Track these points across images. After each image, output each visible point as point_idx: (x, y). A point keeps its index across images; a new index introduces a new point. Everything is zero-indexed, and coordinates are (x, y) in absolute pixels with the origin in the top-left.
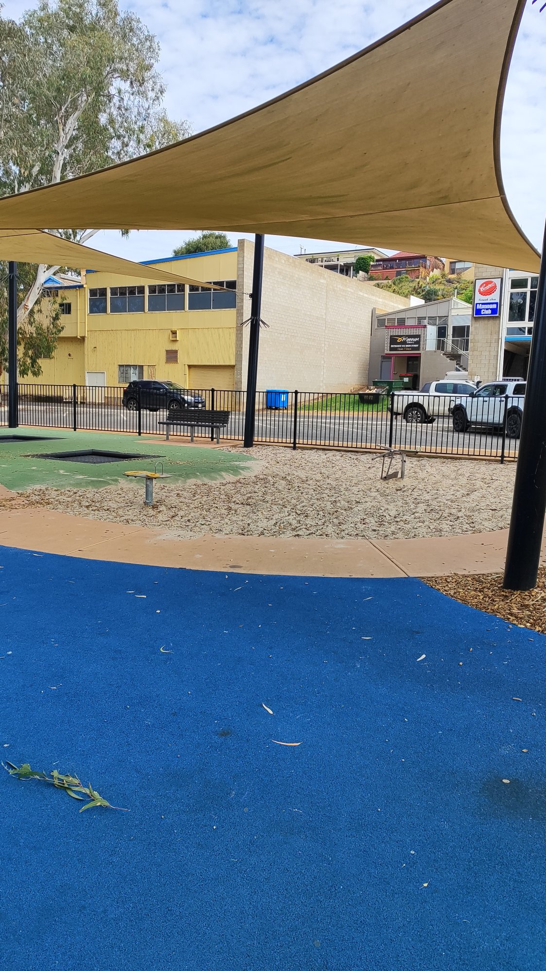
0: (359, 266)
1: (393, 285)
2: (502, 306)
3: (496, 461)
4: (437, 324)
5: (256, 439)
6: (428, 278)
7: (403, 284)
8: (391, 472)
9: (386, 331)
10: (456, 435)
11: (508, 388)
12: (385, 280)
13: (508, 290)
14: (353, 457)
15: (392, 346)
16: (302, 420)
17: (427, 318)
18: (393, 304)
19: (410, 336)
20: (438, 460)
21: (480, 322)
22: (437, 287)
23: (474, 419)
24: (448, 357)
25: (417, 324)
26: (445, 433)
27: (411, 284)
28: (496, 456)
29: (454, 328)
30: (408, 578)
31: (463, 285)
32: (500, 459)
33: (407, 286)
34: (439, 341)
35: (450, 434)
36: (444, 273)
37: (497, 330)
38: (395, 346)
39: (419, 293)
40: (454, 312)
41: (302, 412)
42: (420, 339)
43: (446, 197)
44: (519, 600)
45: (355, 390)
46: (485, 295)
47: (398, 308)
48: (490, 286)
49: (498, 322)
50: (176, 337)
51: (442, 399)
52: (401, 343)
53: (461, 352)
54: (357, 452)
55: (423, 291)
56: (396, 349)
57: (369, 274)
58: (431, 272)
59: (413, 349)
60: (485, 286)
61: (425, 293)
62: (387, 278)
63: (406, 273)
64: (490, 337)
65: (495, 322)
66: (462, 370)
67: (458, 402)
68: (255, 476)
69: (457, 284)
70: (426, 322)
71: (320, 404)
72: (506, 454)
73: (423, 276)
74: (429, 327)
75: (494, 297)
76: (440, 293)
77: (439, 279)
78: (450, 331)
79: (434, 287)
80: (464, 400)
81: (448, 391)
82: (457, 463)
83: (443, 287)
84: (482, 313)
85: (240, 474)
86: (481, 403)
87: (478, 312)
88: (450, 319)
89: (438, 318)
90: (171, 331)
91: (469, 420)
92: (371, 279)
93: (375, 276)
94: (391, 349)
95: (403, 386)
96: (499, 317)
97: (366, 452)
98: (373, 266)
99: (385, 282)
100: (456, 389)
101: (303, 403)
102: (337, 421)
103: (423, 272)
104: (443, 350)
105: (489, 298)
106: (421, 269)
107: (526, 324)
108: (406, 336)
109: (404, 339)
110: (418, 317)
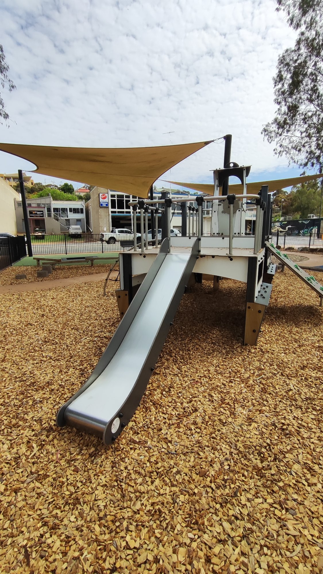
2: (109, 203)
4: (47, 207)
13: (110, 198)
15: (31, 215)
21: (102, 208)
24: (56, 220)
25: (38, 206)
29: (54, 208)
37: (108, 211)
40: (53, 203)
42: (43, 213)
46: (103, 199)
48: (104, 196)
52: (35, 214)
53: (59, 218)
56: (33, 216)
59: (41, 216)
64: (106, 214)
75: (106, 200)
78: (52, 210)
87: (102, 205)
88: (51, 205)
89: (46, 204)
96: (108, 207)
107: (117, 210)
108: (37, 211)
109: (36, 212)
110: (37, 203)
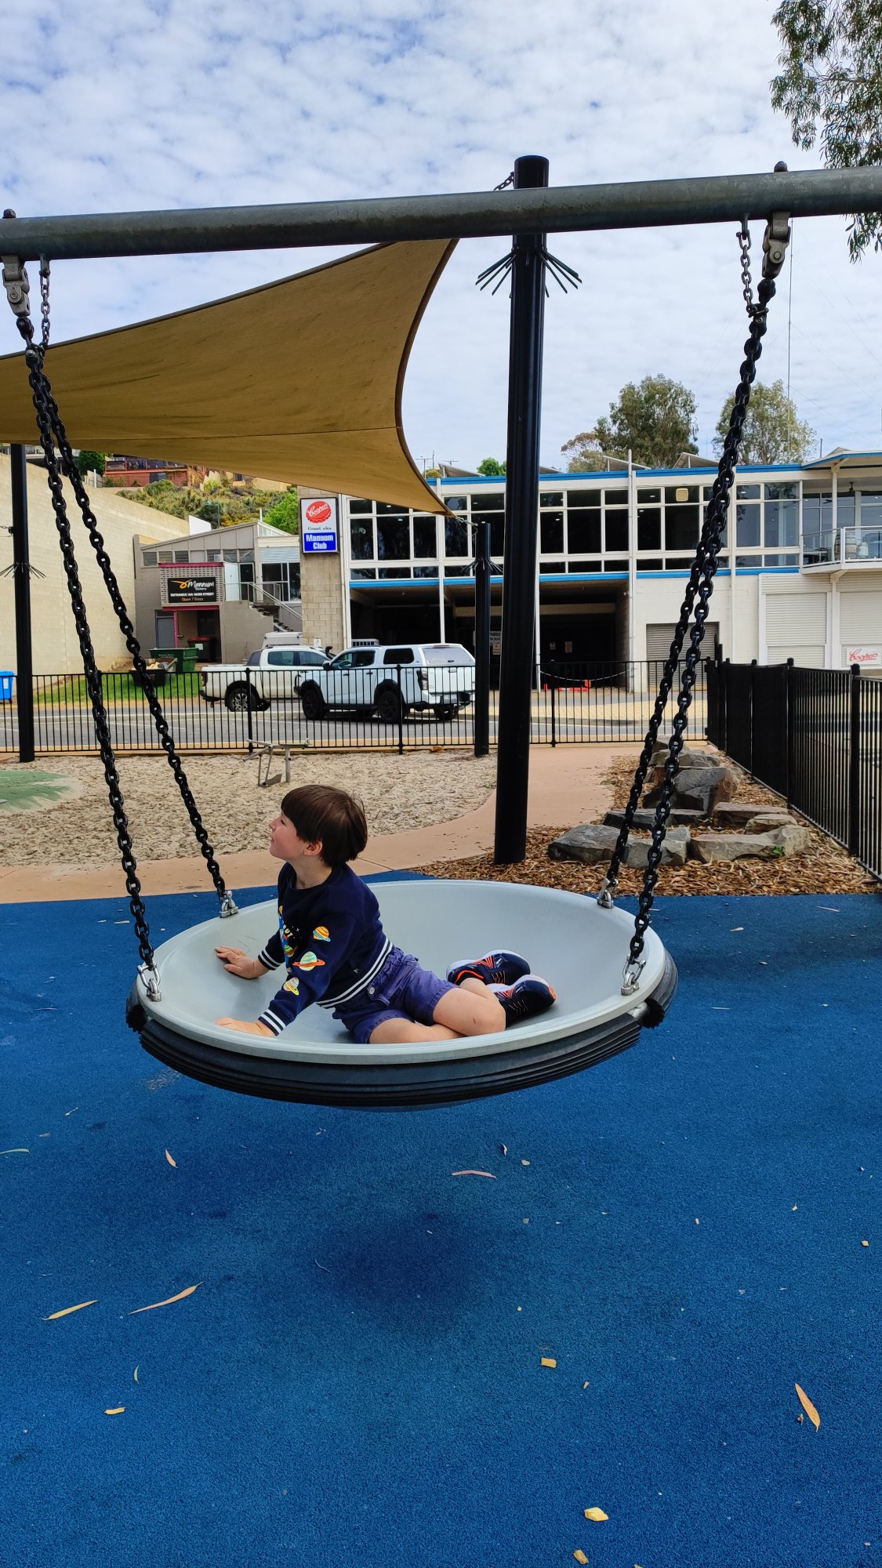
0: (85, 463)
1: (147, 496)
2: (341, 538)
3: (393, 752)
4: (238, 561)
5: (37, 748)
6: (202, 486)
7: (164, 494)
8: (270, 777)
9: (160, 571)
10: (310, 723)
11: (376, 654)
12: (132, 486)
13: (347, 516)
14: (200, 762)
15: (172, 595)
16: (43, 717)
17: (222, 551)
18: (163, 528)
19: (199, 580)
20: (318, 756)
21: (313, 561)
22: (220, 500)
23: (331, 700)
24: (260, 611)
25: (206, 561)
26: (296, 723)
27: (177, 495)
28: (393, 746)
29: (264, 566)
30: (393, 871)
31: (257, 498)
32: (398, 748)
33: (172, 498)
34: (244, 587)
35: (303, 723)
36: (225, 478)
37: (337, 572)
38: (177, 595)
39: (192, 510)
40: (261, 544)
41: (42, 705)
42: (215, 584)
43: (334, 425)
44: (515, 871)
45: (118, 666)
46: (315, 522)
47: (173, 535)
48: (322, 508)
49: (337, 561)
51: (280, 674)
52: (187, 590)
53: (278, 602)
54: (202, 755)
55: (197, 506)
56: (178, 600)
57: (104, 476)
58: (206, 477)
59: (206, 599)
60: (315, 509)
61: (202, 511)
62: (135, 484)
63: (167, 477)
64: (328, 583)
65: (333, 560)
66: (283, 630)
67: (309, 677)
68: (81, 799)
69: (249, 497)
70: (221, 558)
71: (69, 691)
72: (405, 741)
73: (193, 482)
74: (227, 565)
75: (329, 525)
76: (224, 509)
77: (220, 488)
78: (259, 572)
79: (215, 501)
80: (315, 674)
81: (284, 662)
82: (345, 758)
83: (227, 501)
84: (315, 548)
85: (59, 797)
86: (338, 678)
87: (309, 545)
88: (256, 552)
89: (238, 552)
91: (326, 702)
92: (109, 484)
93: (115, 479)
94: (172, 600)
95: (196, 657)
96: (338, 554)
97: (216, 754)
98: (109, 463)
99: (134, 489)
100: (297, 659)
101: (41, 691)
102: (126, 715)
103: (194, 477)
104: (251, 600)
105: (322, 527)
106: (190, 472)
107: (375, 564)
108: (193, 580)
109: (191, 584)
110: (208, 550)
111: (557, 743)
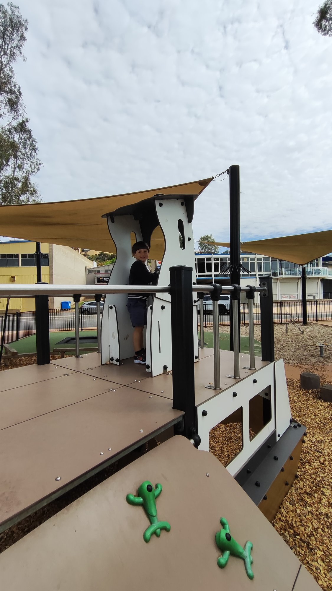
9: (94, 275)
15: (98, 281)
17: (109, 270)
18: (92, 264)
19: (105, 277)
25: (105, 273)
50: (15, 279)
52: (102, 280)
90: (11, 276)
110: (105, 270)
111: (318, 321)
